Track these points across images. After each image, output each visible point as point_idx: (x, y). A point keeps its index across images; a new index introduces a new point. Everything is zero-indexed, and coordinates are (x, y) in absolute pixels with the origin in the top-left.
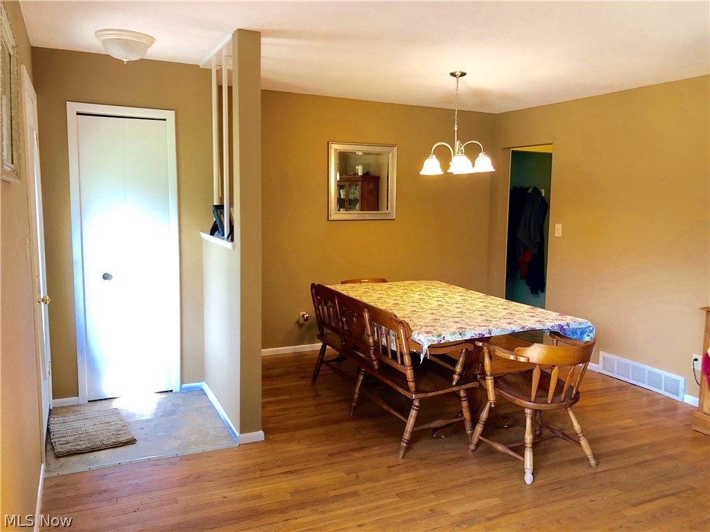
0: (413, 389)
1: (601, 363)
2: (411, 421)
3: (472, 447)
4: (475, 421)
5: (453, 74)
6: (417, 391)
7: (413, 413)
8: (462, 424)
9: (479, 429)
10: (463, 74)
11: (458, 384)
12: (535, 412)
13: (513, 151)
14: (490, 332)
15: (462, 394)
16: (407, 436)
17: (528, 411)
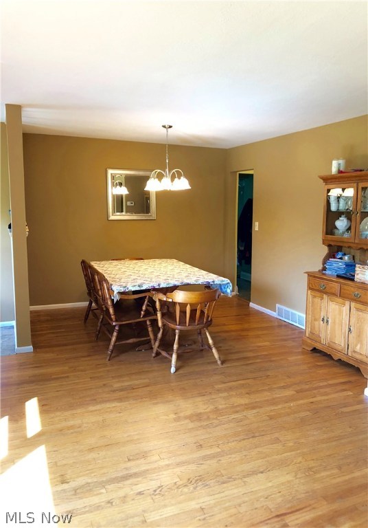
0: (114, 320)
1: (277, 311)
2: (114, 339)
3: (154, 355)
4: (155, 340)
5: (164, 127)
6: (116, 321)
7: (115, 334)
8: (149, 341)
9: (157, 344)
10: (170, 127)
11: (144, 316)
12: (181, 331)
13: (240, 174)
14: (159, 285)
15: (148, 323)
16: (111, 347)
17: (177, 331)
